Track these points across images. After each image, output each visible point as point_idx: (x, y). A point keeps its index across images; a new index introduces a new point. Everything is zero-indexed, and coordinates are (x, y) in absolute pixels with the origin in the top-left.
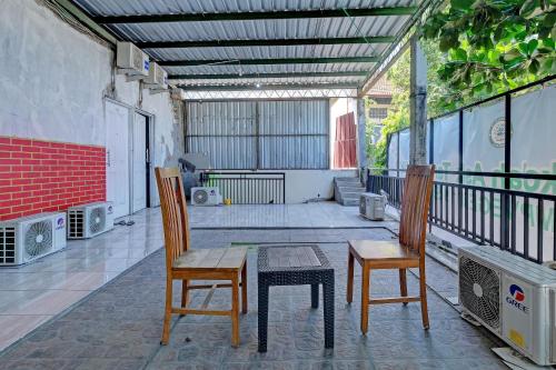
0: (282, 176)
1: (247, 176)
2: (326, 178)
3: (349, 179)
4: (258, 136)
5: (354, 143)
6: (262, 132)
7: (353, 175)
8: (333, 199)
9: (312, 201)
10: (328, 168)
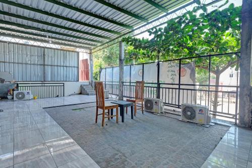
0: (63, 84)
1: (45, 85)
2: (78, 85)
3: (87, 85)
4: (44, 65)
5: (88, 70)
6: (46, 63)
7: (88, 83)
8: (81, 94)
9: (72, 95)
10: (78, 81)
